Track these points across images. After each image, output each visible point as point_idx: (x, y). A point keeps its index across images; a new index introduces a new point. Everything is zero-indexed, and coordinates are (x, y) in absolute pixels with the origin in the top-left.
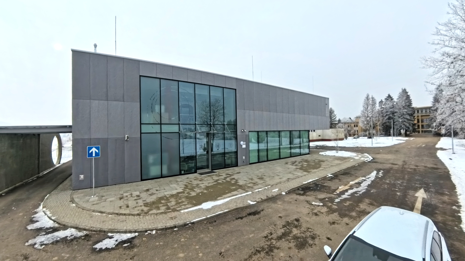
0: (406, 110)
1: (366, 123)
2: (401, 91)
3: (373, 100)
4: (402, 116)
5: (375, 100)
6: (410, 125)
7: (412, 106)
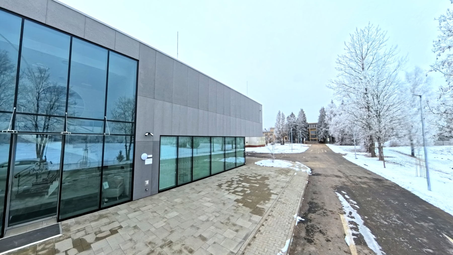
0: (304, 124)
1: (278, 132)
2: (300, 110)
3: (283, 116)
4: (301, 128)
5: (284, 116)
6: (306, 135)
7: (307, 122)
